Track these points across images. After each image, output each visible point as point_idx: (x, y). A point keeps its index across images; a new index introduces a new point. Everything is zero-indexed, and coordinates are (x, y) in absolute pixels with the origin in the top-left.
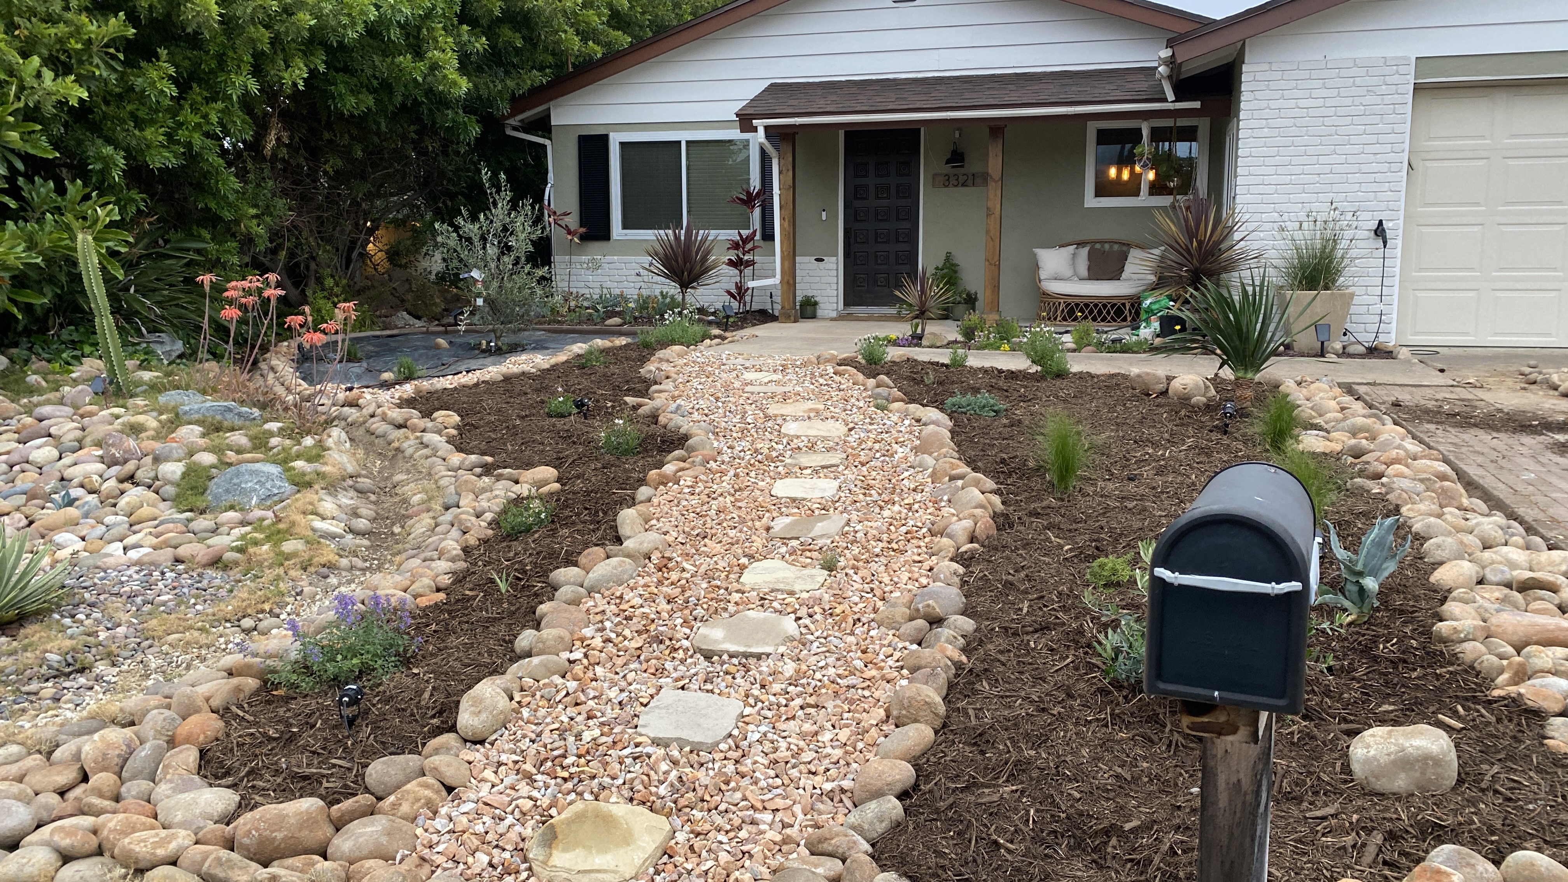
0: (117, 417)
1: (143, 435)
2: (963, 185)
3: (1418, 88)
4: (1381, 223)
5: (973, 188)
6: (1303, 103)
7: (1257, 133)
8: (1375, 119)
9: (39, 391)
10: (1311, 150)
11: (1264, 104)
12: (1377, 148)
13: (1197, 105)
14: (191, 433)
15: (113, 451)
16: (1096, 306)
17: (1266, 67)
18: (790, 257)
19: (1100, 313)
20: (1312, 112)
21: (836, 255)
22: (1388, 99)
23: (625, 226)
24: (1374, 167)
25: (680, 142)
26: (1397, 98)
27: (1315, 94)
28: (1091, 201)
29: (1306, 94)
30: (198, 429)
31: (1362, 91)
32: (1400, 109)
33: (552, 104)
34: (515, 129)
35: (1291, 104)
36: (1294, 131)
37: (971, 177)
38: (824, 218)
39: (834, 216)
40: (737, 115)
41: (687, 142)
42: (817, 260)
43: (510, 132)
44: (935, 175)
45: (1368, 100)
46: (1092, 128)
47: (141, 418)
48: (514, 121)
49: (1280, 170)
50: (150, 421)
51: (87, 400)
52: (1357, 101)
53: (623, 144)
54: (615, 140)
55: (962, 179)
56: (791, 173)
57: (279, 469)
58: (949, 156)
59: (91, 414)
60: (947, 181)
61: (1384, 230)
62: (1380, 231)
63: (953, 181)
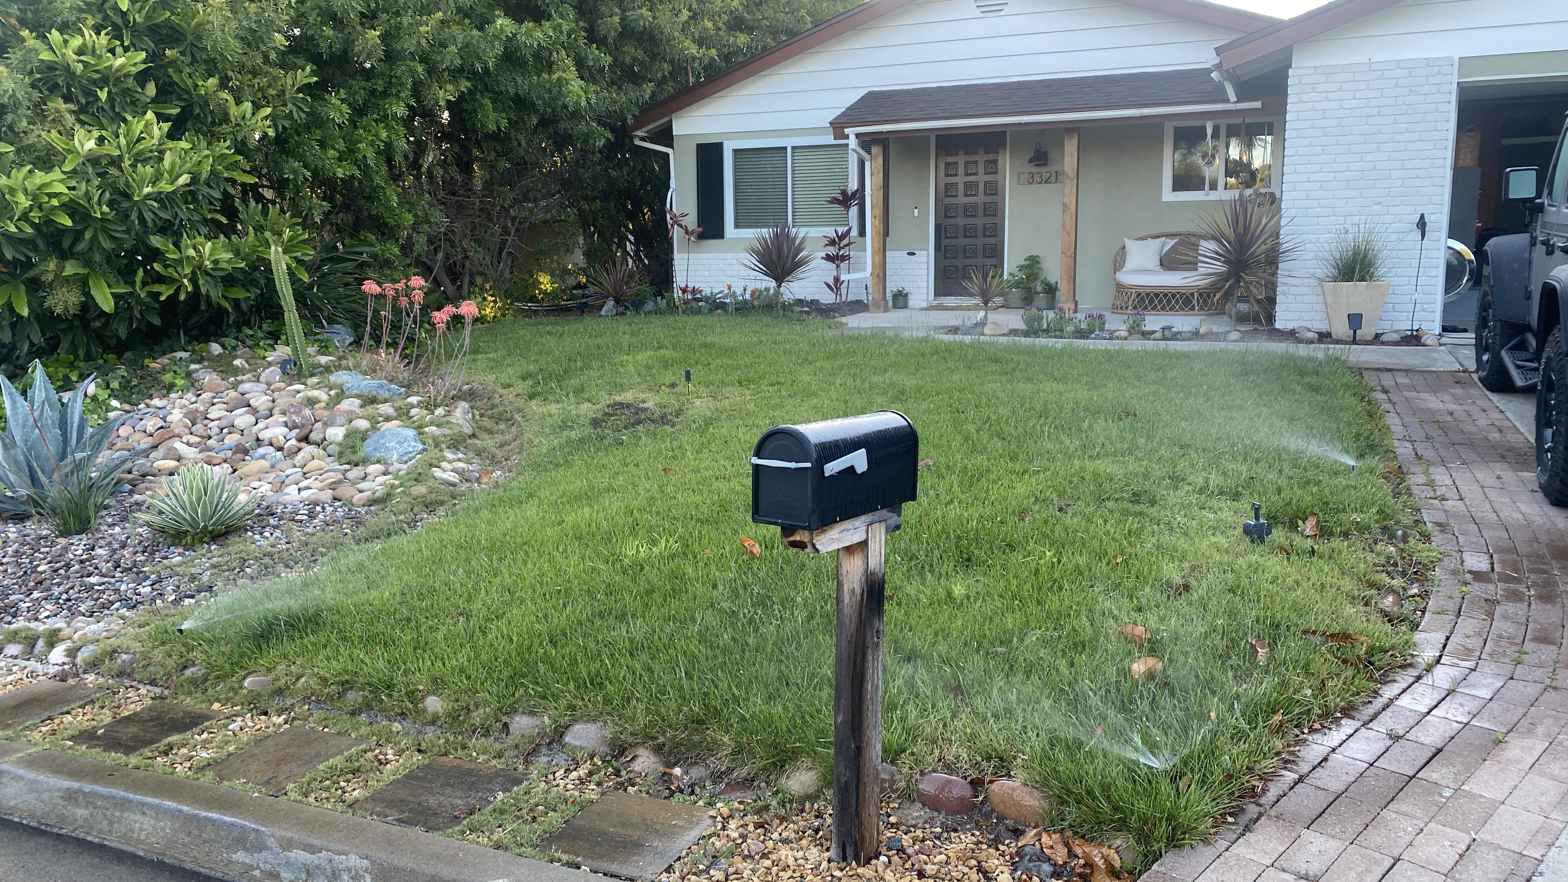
0: (299, 392)
1: (316, 406)
2: (1046, 183)
4: (1423, 215)
6: (1347, 104)
7: (1302, 133)
8: (1420, 118)
9: (243, 371)
10: (1354, 148)
11: (1310, 106)
12: (1419, 145)
13: (1258, 104)
14: (349, 404)
15: (294, 417)
16: (1165, 295)
17: (1311, 70)
18: (882, 250)
20: (1356, 113)
21: (927, 250)
22: (1430, 98)
23: (737, 226)
24: (1417, 163)
25: (785, 148)
26: (1439, 97)
27: (1359, 95)
28: (1169, 195)
29: (1352, 95)
30: (357, 402)
31: (1406, 91)
32: (1445, 108)
33: (673, 116)
34: (643, 139)
36: (1339, 130)
37: (1054, 174)
38: (915, 215)
39: (925, 213)
40: (832, 123)
41: (793, 148)
42: (909, 254)
43: (637, 142)
44: (1018, 174)
45: (1410, 99)
46: (1169, 126)
47: (315, 393)
48: (639, 133)
49: (1325, 168)
50: (321, 395)
51: (277, 378)
52: (1400, 100)
53: (736, 151)
54: (729, 147)
55: (1045, 176)
56: (882, 175)
57: (415, 432)
58: (1033, 155)
59: (280, 390)
60: (1031, 179)
61: (1424, 223)
62: (1421, 224)
63: (1037, 178)
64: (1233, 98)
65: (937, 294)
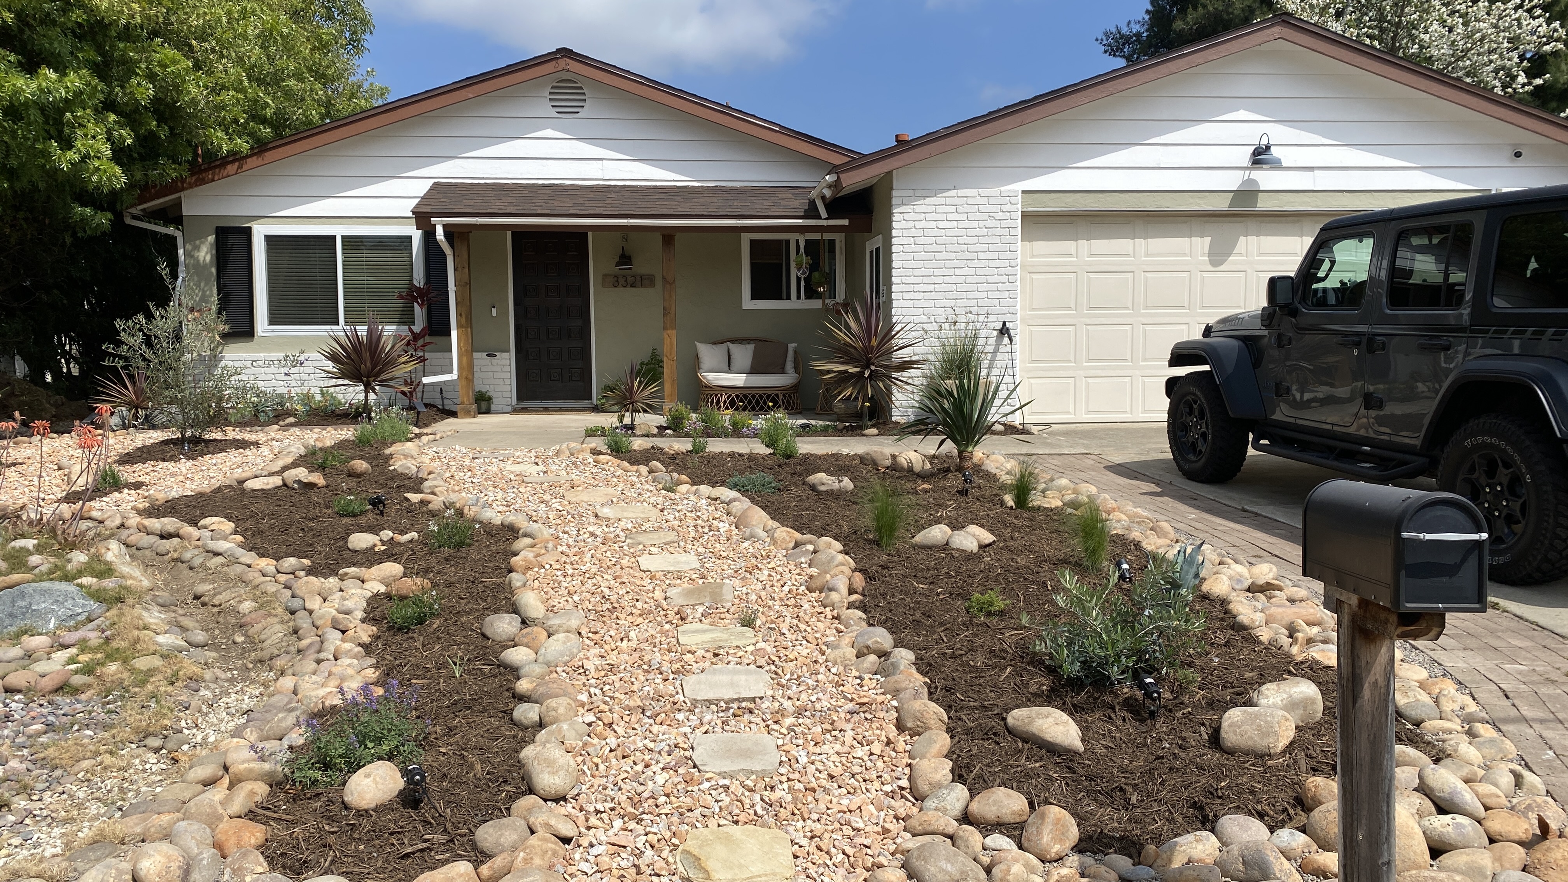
2: (631, 286)
3: (1025, 216)
4: (1004, 323)
5: (642, 289)
6: (941, 225)
7: (907, 248)
8: (998, 240)
10: (949, 264)
11: (911, 224)
12: (998, 263)
13: (846, 222)
16: (754, 397)
17: (911, 193)
18: (468, 353)
19: (757, 403)
20: (949, 233)
21: (508, 351)
22: (1005, 224)
23: (272, 321)
24: (996, 278)
25: (334, 237)
26: (1010, 223)
27: (950, 217)
28: (748, 304)
29: (943, 217)
31: (986, 216)
32: (1013, 232)
33: (182, 194)
34: (134, 217)
35: (933, 225)
36: (934, 247)
37: (638, 279)
38: (494, 314)
39: (504, 313)
40: (414, 213)
41: (343, 237)
42: (490, 356)
43: (129, 221)
44: (605, 276)
45: (989, 223)
46: (746, 238)
48: (133, 211)
49: (926, 280)
52: (982, 224)
53: (269, 239)
54: (260, 232)
55: (630, 280)
56: (467, 270)
57: (68, 587)
58: (617, 259)
60: (615, 281)
61: (1008, 329)
62: (1004, 331)
63: (622, 281)
64: (823, 213)
65: (520, 398)
